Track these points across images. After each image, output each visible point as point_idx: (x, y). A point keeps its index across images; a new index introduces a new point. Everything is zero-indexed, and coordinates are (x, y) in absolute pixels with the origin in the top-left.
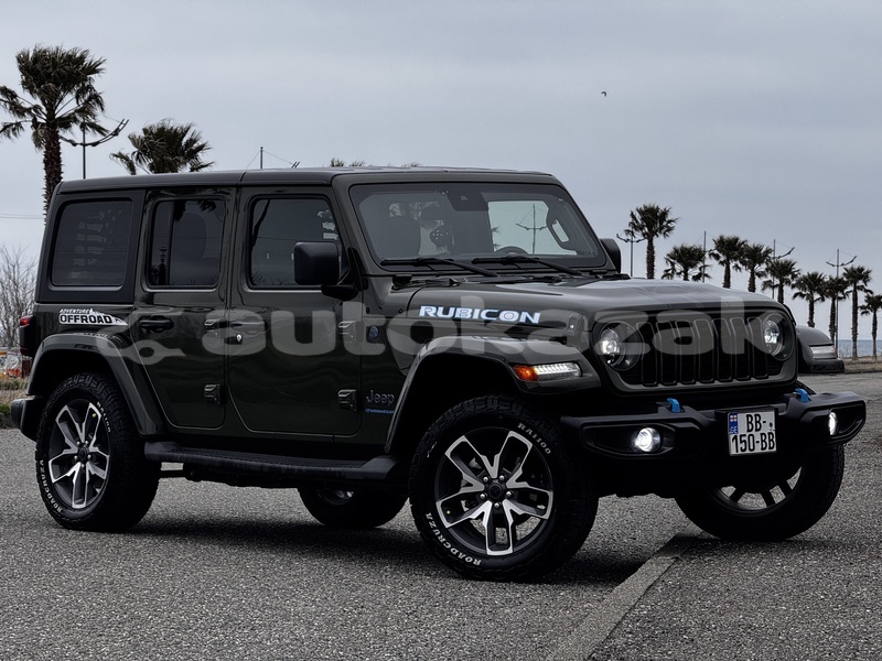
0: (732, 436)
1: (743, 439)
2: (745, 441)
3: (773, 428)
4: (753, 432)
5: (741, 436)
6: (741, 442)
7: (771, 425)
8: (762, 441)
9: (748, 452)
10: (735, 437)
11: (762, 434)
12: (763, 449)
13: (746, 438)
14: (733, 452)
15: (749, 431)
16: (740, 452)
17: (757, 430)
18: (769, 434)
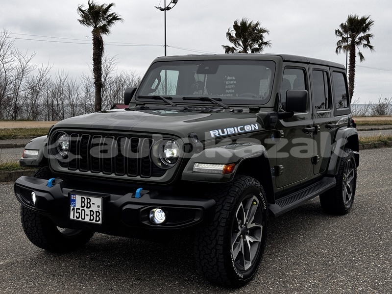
0: (72, 208)
1: (78, 211)
2: (79, 212)
3: (100, 209)
4: (85, 208)
5: (77, 209)
6: (77, 212)
7: (98, 207)
8: (91, 215)
9: (80, 219)
10: (74, 209)
11: (91, 211)
12: (90, 220)
13: (80, 211)
14: (72, 217)
15: (82, 207)
16: (75, 218)
17: (87, 207)
18: (96, 212)
